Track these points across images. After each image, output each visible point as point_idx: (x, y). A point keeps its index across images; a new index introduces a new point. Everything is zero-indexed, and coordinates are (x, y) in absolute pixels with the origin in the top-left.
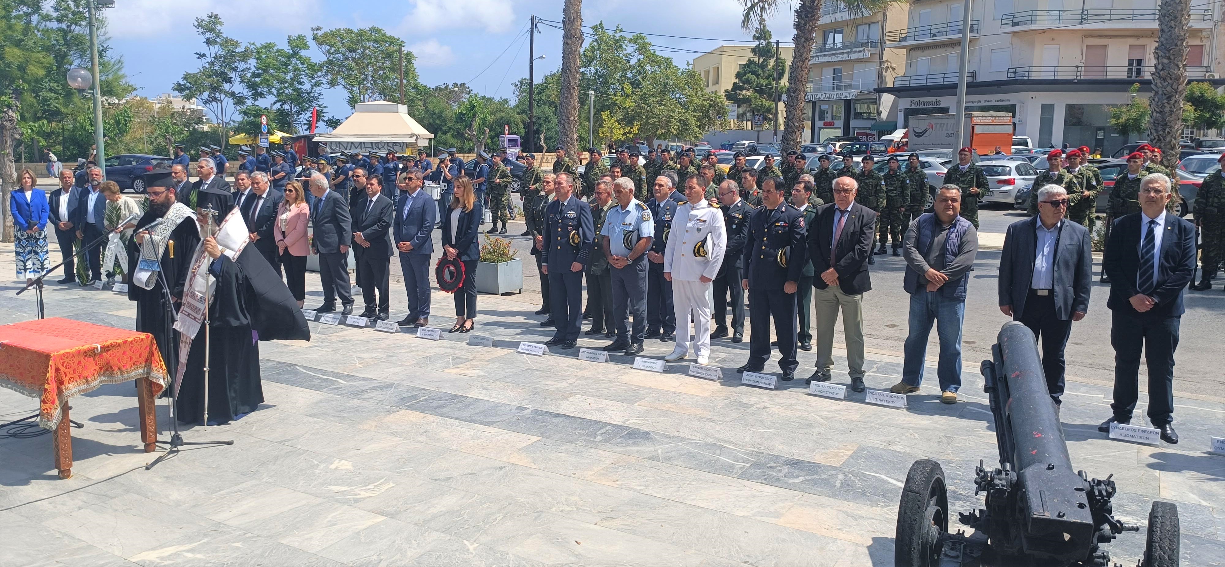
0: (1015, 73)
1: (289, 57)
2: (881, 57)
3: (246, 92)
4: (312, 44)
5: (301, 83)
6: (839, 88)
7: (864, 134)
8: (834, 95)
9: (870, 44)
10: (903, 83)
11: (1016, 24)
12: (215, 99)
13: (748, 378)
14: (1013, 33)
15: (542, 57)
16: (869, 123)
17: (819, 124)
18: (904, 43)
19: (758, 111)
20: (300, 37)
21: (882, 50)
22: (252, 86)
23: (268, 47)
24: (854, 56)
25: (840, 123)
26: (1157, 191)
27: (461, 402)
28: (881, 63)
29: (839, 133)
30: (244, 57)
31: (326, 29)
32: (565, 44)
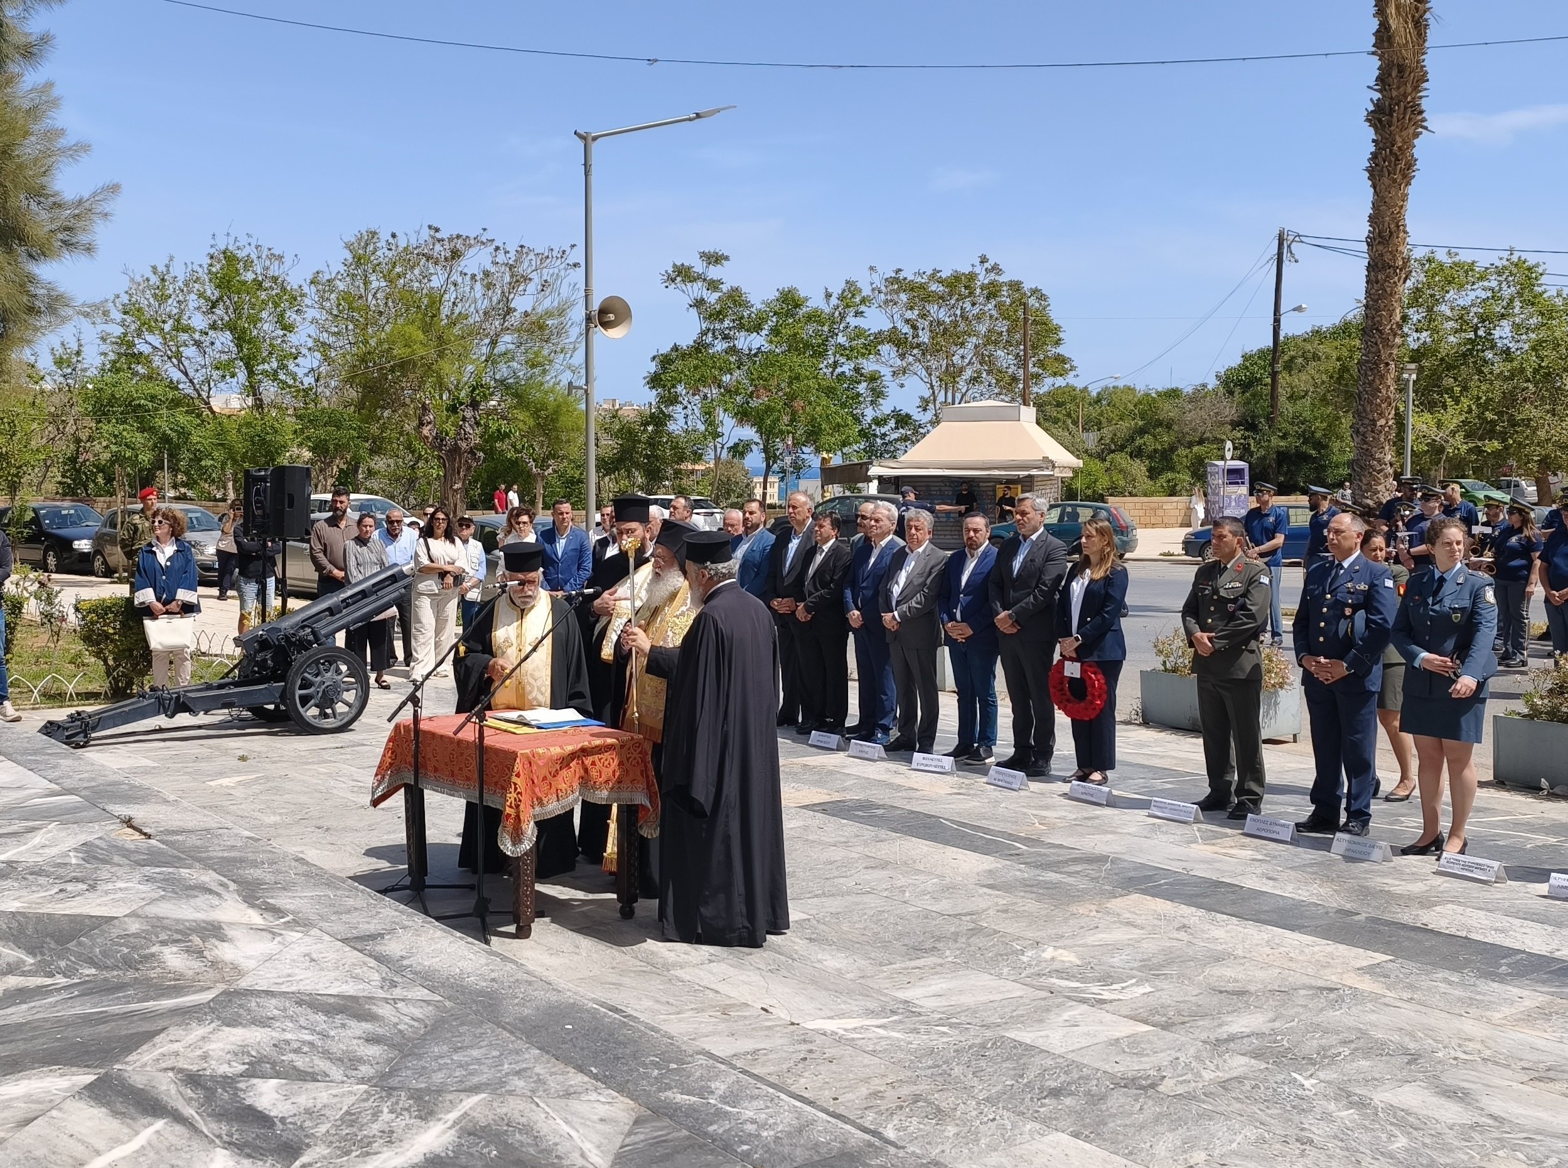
15: (1299, 309)
27: (1233, 892)
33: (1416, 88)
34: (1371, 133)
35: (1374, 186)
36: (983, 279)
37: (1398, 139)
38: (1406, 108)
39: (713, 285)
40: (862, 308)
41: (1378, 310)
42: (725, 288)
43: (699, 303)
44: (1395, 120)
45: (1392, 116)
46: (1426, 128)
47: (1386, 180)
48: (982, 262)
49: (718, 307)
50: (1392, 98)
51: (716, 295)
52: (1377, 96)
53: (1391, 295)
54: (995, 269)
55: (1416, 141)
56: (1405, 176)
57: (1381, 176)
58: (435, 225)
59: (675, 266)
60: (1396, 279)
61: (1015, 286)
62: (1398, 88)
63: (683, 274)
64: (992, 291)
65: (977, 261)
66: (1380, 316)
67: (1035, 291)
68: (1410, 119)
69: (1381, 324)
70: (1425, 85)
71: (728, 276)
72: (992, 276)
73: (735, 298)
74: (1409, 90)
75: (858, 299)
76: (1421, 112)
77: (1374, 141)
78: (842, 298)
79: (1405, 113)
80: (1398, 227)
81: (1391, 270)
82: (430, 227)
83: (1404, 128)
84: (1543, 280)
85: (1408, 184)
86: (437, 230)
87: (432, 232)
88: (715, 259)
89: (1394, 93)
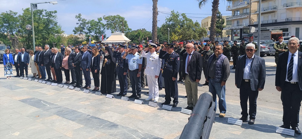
0: (288, 20)
1: (98, 23)
2: (250, 17)
3: (88, 31)
4: (103, 20)
5: (101, 29)
6: (239, 26)
7: (246, 37)
8: (237, 28)
9: (247, 13)
10: (256, 23)
11: (288, 6)
12: (81, 34)
13: (164, 107)
14: (287, 9)
16: (247, 35)
17: (234, 35)
18: (256, 13)
19: (217, 32)
20: (100, 18)
21: (250, 15)
22: (89, 30)
23: (93, 21)
24: (242, 17)
25: (239, 35)
26: (294, 44)
28: (250, 18)
29: (239, 37)
30: (88, 23)
31: (106, 16)
81: (155, 13)
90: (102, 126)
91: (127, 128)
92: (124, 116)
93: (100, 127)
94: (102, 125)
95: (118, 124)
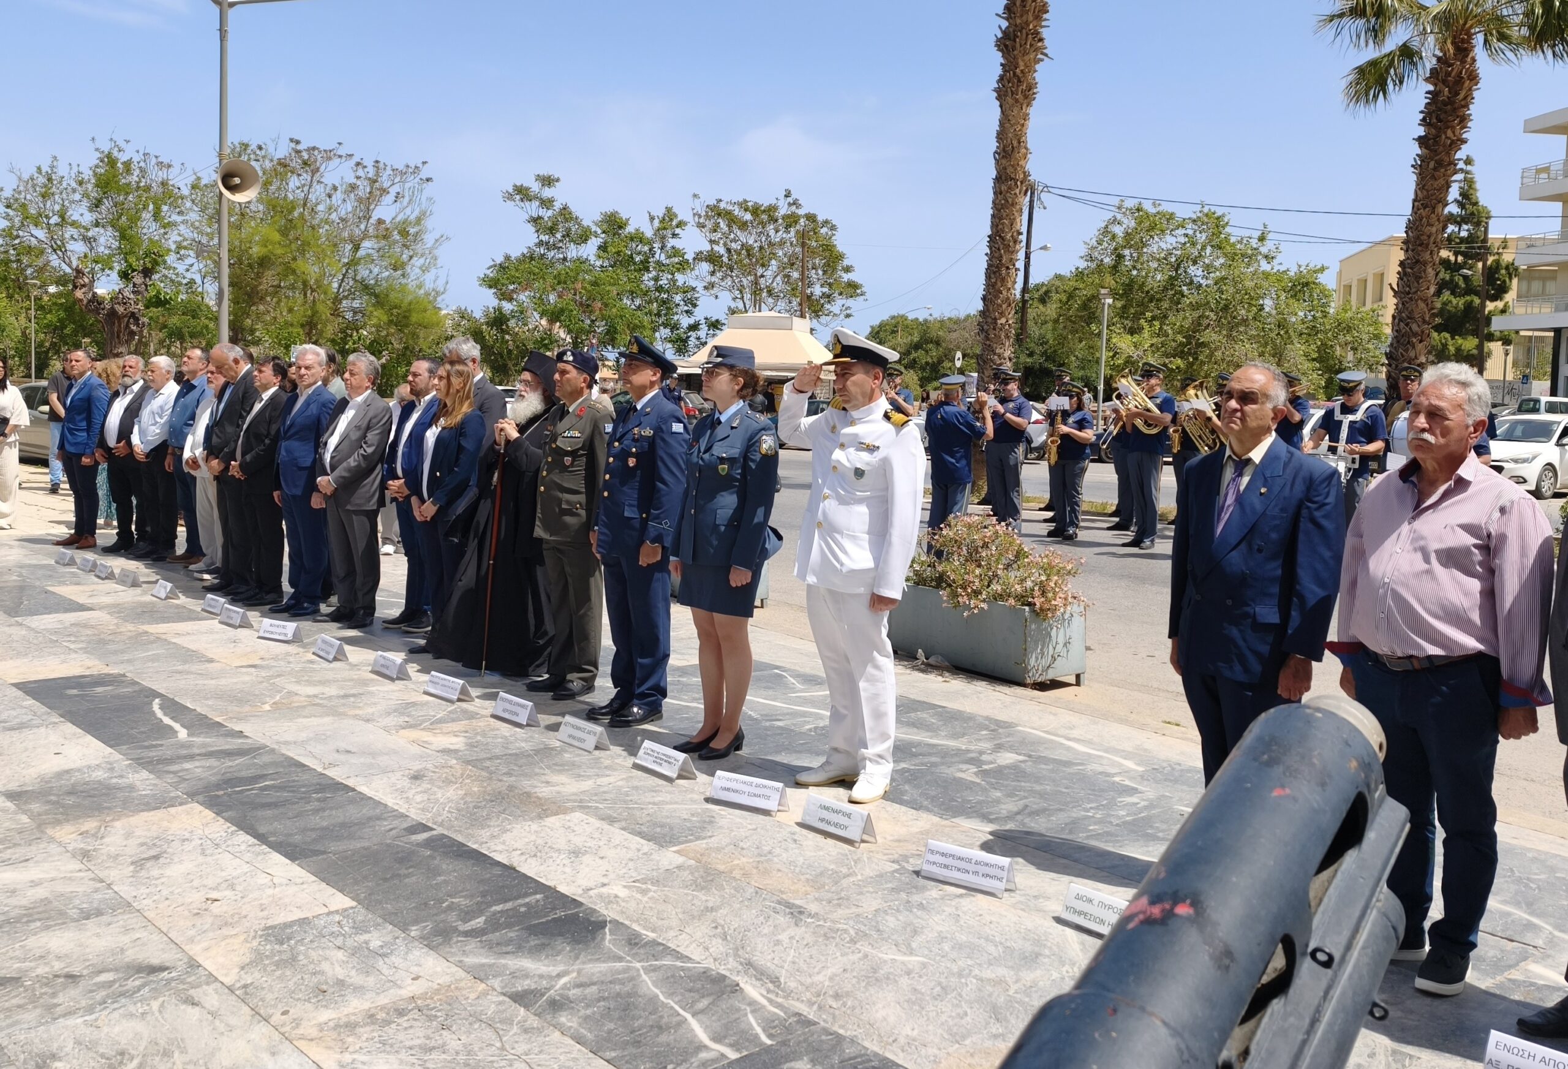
15: (1044, 248)
32: (997, 193)
33: (1038, 18)
34: (998, 58)
35: (1001, 106)
36: (783, 210)
37: (1021, 63)
38: (1027, 35)
39: (547, 203)
40: (678, 231)
41: (1001, 219)
42: (557, 205)
43: (535, 220)
44: (1018, 45)
45: (1015, 41)
46: (1046, 55)
47: (1009, 99)
48: (786, 196)
49: (550, 224)
50: (1016, 25)
51: (550, 213)
52: (1005, 24)
53: (1012, 205)
54: (795, 203)
55: (1037, 67)
56: (1026, 97)
57: (1006, 96)
58: (296, 138)
59: (515, 186)
60: (1017, 191)
61: (811, 218)
62: (1022, 16)
63: (522, 193)
64: (791, 220)
65: (781, 197)
66: (1003, 224)
67: (826, 222)
68: (1031, 45)
69: (1003, 232)
70: (1045, 16)
71: (560, 195)
72: (794, 208)
73: (565, 213)
74: (1031, 18)
75: (674, 223)
76: (1041, 40)
77: (1002, 65)
78: (662, 221)
79: (1026, 39)
80: (1019, 143)
81: (1013, 182)
82: (291, 140)
83: (1025, 53)
84: (1228, 229)
85: (1029, 105)
86: (298, 142)
87: (293, 145)
88: (548, 181)
89: (1018, 21)
90: (479, 922)
91: (667, 951)
92: (669, 857)
93: (468, 926)
94: (481, 913)
95: (609, 913)
